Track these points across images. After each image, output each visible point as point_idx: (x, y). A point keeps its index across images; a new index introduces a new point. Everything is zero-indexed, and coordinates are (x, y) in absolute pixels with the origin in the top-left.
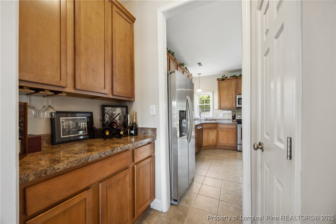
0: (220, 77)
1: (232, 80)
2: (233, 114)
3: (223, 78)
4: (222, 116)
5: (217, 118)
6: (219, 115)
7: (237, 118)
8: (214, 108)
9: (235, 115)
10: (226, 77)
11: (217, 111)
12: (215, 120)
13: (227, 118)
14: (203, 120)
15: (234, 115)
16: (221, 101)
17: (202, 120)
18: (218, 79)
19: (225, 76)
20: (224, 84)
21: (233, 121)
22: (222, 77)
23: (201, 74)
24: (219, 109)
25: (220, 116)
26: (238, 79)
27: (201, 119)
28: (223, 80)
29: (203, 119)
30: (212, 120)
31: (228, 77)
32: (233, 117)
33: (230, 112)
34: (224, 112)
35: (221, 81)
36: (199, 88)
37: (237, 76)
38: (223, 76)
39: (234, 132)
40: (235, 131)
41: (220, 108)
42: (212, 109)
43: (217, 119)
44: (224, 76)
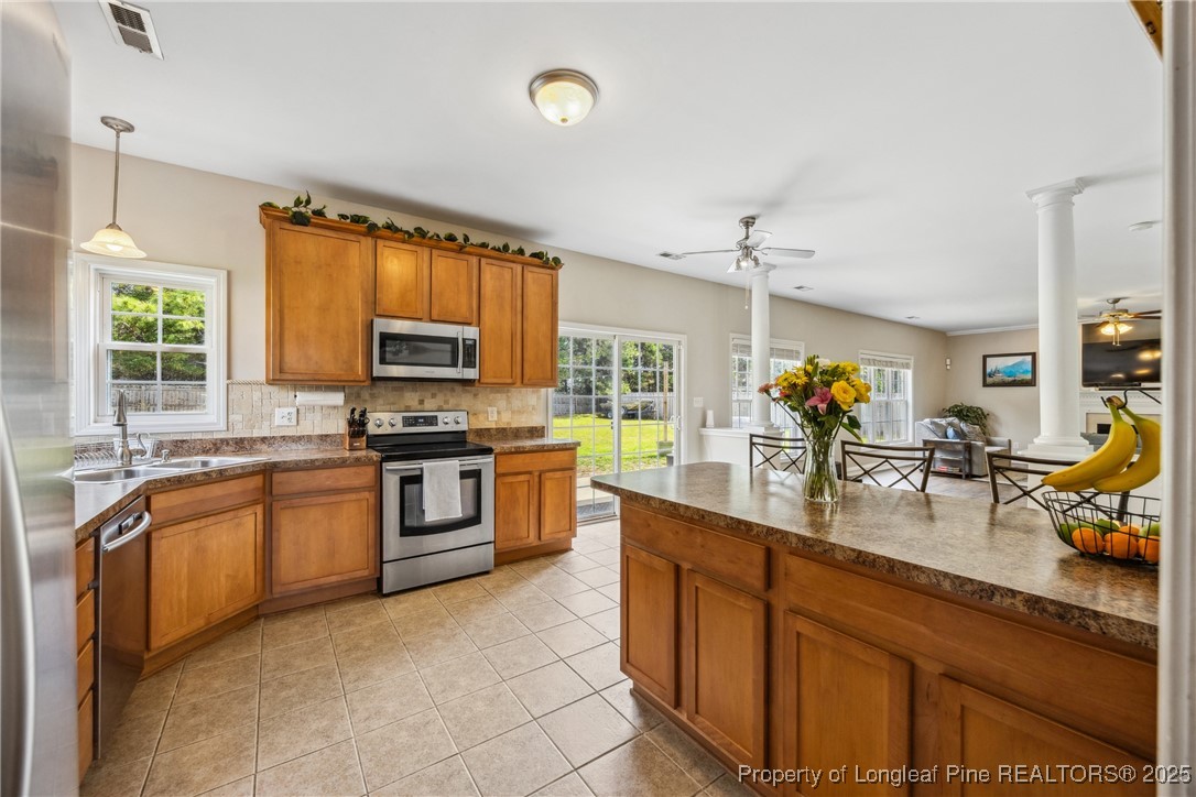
0: (284, 202)
1: (352, 237)
2: (353, 411)
3: (303, 210)
4: (286, 422)
5: (256, 434)
6: (271, 415)
7: (372, 429)
8: (239, 375)
9: (363, 414)
10: (319, 213)
11: (256, 395)
12: (241, 445)
13: (318, 432)
14: (148, 455)
15: (357, 417)
16: (288, 335)
17: (143, 452)
18: (267, 208)
19: (315, 205)
20: (307, 245)
21: (351, 445)
22: (298, 203)
23: (130, 128)
24: (272, 382)
25: (277, 421)
26: (381, 243)
27: (133, 445)
28: (299, 220)
29: (148, 444)
30: (216, 447)
31: (332, 214)
32: (351, 423)
33: (338, 398)
34: (303, 398)
35: (287, 226)
36: (113, 225)
37: (375, 225)
38: (304, 198)
39: (365, 503)
40: (372, 501)
41: (282, 376)
42: (224, 381)
43: (253, 441)
44: (308, 202)
